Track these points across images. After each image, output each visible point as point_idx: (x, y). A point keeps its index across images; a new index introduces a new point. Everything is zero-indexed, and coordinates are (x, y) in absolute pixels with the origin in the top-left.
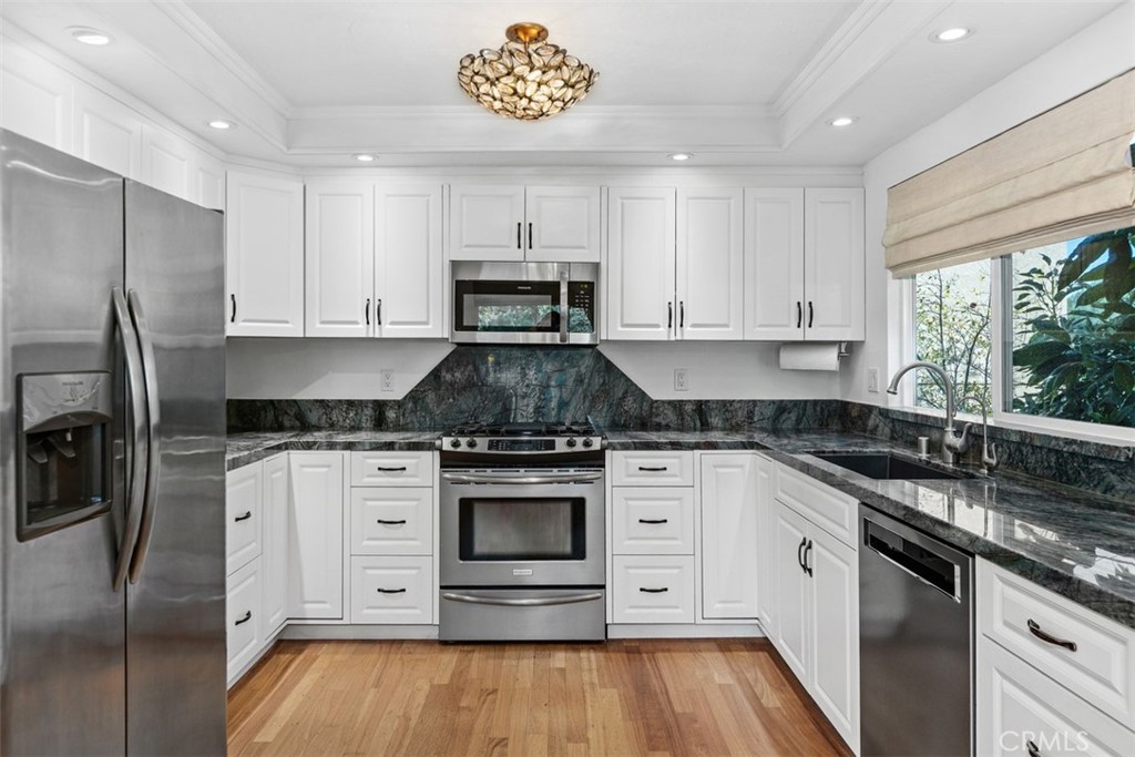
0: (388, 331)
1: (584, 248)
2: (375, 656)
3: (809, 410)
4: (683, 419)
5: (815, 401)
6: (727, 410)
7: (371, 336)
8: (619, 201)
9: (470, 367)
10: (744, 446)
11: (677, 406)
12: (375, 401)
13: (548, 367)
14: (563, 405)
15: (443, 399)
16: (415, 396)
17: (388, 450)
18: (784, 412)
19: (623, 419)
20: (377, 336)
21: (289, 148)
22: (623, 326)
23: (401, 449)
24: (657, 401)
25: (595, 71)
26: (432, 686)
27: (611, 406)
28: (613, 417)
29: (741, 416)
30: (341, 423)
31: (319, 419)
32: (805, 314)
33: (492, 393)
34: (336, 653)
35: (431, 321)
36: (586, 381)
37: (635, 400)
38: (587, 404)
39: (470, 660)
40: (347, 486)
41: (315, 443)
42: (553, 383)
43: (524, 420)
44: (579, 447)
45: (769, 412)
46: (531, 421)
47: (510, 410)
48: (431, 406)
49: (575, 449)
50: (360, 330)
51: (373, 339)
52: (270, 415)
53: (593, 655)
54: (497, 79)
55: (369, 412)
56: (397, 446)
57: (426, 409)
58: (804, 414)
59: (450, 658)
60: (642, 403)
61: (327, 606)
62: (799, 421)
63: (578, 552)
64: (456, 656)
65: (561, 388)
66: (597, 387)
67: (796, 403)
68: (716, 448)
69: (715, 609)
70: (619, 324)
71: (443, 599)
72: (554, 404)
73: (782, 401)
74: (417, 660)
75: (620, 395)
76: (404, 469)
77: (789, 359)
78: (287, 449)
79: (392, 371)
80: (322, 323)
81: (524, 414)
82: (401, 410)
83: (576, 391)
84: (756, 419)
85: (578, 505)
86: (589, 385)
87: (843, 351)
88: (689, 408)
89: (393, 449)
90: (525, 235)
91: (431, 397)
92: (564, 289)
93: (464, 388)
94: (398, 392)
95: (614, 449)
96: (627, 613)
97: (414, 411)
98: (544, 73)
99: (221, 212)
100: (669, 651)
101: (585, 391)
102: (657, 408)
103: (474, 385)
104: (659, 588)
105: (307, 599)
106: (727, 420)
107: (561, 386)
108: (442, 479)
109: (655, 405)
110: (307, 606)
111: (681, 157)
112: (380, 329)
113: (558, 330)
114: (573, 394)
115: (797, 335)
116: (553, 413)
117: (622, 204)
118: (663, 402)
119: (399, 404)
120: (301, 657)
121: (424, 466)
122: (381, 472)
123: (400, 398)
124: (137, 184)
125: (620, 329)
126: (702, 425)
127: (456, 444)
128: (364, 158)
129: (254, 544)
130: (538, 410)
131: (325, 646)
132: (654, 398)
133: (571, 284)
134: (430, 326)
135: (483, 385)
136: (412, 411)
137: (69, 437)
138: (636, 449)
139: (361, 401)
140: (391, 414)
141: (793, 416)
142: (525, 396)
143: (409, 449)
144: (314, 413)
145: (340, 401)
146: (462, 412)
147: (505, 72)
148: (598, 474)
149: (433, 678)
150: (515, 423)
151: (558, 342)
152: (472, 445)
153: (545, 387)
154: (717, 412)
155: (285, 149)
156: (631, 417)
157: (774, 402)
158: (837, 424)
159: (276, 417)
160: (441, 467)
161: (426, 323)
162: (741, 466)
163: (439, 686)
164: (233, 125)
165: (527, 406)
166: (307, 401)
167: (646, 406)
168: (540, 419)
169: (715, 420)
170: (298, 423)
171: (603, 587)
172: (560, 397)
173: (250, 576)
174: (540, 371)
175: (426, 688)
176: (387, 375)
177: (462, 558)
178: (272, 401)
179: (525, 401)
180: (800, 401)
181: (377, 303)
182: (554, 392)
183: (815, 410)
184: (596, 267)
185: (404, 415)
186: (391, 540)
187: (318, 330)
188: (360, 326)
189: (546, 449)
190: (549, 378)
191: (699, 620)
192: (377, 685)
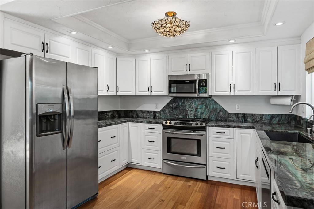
0: (154, 94)
1: (204, 70)
2: (146, 174)
3: (283, 118)
4: (238, 119)
5: (285, 115)
6: (253, 117)
7: (150, 95)
8: (215, 56)
9: (177, 103)
10: (250, 128)
11: (237, 115)
12: (154, 111)
13: (198, 103)
14: (202, 113)
15: (170, 111)
16: (163, 110)
17: (150, 123)
18: (274, 117)
19: (219, 118)
20: (151, 95)
21: (129, 51)
22: (216, 91)
23: (153, 123)
24: (230, 113)
25: (188, 21)
26: (155, 184)
27: (216, 114)
28: (216, 117)
29: (258, 119)
30: (146, 116)
31: (141, 115)
32: (277, 86)
33: (182, 110)
34: (138, 172)
35: (164, 91)
36: (208, 107)
37: (223, 113)
38: (209, 113)
39: (168, 179)
40: (141, 131)
41: (134, 121)
42: (199, 107)
43: (191, 117)
44: (199, 125)
45: (268, 118)
46: (193, 118)
47: (187, 114)
48: (167, 113)
49: (198, 126)
50: (147, 94)
51: (150, 96)
52: (131, 114)
53: (201, 183)
54: (159, 28)
55: (152, 114)
56: (152, 123)
57: (166, 114)
58: (281, 119)
59: (163, 177)
60: (225, 114)
61: (137, 160)
62: (279, 121)
63: (199, 154)
64: (165, 177)
65: (201, 109)
66: (212, 109)
67: (278, 115)
68: (241, 128)
69: (241, 176)
70: (215, 91)
71: (163, 162)
72: (199, 113)
73: (273, 114)
74: (155, 177)
75: (219, 111)
76: (154, 128)
77: (274, 101)
78: (128, 122)
79: (158, 104)
80: (139, 92)
81: (191, 116)
82: (160, 114)
83: (206, 110)
84: (263, 120)
85: (199, 141)
86: (209, 108)
87: (293, 98)
88: (240, 116)
89: (151, 123)
90: (188, 67)
91: (167, 111)
92: (197, 82)
93: (175, 108)
94: (159, 109)
95: (209, 126)
96: (213, 173)
97: (163, 114)
98: (170, 24)
99: (97, 68)
100: (224, 186)
101: (208, 110)
102: (230, 115)
103: (178, 108)
104: (223, 168)
105: (132, 158)
106: (253, 120)
107: (201, 108)
108: (163, 132)
109: (229, 114)
110: (133, 160)
111: (232, 41)
112: (152, 93)
113: (196, 93)
114: (205, 110)
115: (275, 94)
116: (199, 116)
117: (216, 57)
118: (232, 114)
119: (159, 112)
120: (130, 171)
121: (159, 128)
122: (149, 129)
123: (160, 111)
124: (71, 63)
125: (215, 92)
126: (245, 121)
127: (166, 123)
128: (147, 51)
129: (117, 143)
130: (195, 115)
131: (136, 170)
132: (229, 112)
133: (199, 80)
134: (164, 92)
135: (180, 108)
136: (162, 114)
137: (52, 117)
138: (215, 127)
139: (150, 111)
140: (157, 115)
141: (277, 119)
142: (191, 111)
143: (155, 123)
144: (140, 114)
145: (146, 111)
146: (174, 115)
147: (160, 26)
148: (204, 133)
149: (156, 182)
150: (188, 118)
151: (196, 96)
152: (170, 123)
153: (196, 109)
154: (250, 117)
155: (128, 51)
156: (222, 118)
157: (270, 115)
158: (294, 122)
159: (132, 115)
160: (163, 128)
161: (163, 92)
162: (250, 134)
163: (156, 184)
164: (113, 47)
165: (192, 113)
166: (138, 111)
167: (226, 115)
168: (195, 117)
169: (249, 120)
170: (136, 116)
171: (206, 165)
172: (201, 111)
173: (116, 150)
174: (195, 104)
175: (153, 184)
176: (157, 105)
177: (168, 152)
178: (131, 111)
179: (191, 112)
180: (280, 115)
181: (151, 87)
182: (199, 110)
183: (286, 118)
184: (208, 75)
185: (160, 115)
186: (151, 146)
187: (138, 94)
188: (147, 93)
189: (189, 125)
190: (198, 106)
191: (235, 179)
192: (142, 181)
